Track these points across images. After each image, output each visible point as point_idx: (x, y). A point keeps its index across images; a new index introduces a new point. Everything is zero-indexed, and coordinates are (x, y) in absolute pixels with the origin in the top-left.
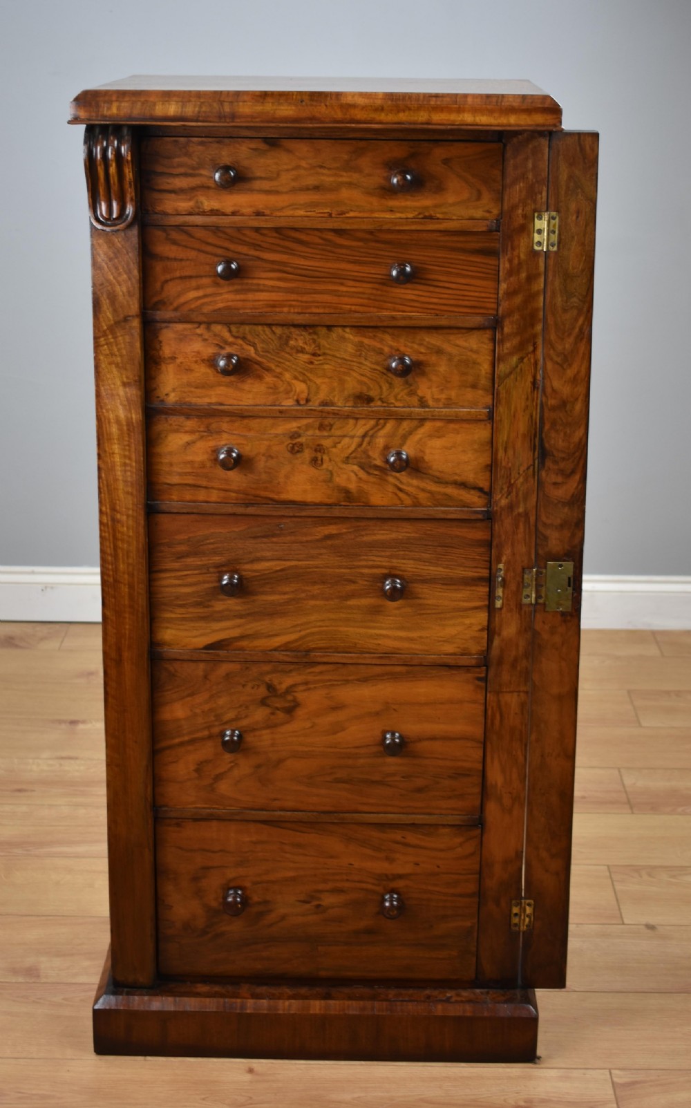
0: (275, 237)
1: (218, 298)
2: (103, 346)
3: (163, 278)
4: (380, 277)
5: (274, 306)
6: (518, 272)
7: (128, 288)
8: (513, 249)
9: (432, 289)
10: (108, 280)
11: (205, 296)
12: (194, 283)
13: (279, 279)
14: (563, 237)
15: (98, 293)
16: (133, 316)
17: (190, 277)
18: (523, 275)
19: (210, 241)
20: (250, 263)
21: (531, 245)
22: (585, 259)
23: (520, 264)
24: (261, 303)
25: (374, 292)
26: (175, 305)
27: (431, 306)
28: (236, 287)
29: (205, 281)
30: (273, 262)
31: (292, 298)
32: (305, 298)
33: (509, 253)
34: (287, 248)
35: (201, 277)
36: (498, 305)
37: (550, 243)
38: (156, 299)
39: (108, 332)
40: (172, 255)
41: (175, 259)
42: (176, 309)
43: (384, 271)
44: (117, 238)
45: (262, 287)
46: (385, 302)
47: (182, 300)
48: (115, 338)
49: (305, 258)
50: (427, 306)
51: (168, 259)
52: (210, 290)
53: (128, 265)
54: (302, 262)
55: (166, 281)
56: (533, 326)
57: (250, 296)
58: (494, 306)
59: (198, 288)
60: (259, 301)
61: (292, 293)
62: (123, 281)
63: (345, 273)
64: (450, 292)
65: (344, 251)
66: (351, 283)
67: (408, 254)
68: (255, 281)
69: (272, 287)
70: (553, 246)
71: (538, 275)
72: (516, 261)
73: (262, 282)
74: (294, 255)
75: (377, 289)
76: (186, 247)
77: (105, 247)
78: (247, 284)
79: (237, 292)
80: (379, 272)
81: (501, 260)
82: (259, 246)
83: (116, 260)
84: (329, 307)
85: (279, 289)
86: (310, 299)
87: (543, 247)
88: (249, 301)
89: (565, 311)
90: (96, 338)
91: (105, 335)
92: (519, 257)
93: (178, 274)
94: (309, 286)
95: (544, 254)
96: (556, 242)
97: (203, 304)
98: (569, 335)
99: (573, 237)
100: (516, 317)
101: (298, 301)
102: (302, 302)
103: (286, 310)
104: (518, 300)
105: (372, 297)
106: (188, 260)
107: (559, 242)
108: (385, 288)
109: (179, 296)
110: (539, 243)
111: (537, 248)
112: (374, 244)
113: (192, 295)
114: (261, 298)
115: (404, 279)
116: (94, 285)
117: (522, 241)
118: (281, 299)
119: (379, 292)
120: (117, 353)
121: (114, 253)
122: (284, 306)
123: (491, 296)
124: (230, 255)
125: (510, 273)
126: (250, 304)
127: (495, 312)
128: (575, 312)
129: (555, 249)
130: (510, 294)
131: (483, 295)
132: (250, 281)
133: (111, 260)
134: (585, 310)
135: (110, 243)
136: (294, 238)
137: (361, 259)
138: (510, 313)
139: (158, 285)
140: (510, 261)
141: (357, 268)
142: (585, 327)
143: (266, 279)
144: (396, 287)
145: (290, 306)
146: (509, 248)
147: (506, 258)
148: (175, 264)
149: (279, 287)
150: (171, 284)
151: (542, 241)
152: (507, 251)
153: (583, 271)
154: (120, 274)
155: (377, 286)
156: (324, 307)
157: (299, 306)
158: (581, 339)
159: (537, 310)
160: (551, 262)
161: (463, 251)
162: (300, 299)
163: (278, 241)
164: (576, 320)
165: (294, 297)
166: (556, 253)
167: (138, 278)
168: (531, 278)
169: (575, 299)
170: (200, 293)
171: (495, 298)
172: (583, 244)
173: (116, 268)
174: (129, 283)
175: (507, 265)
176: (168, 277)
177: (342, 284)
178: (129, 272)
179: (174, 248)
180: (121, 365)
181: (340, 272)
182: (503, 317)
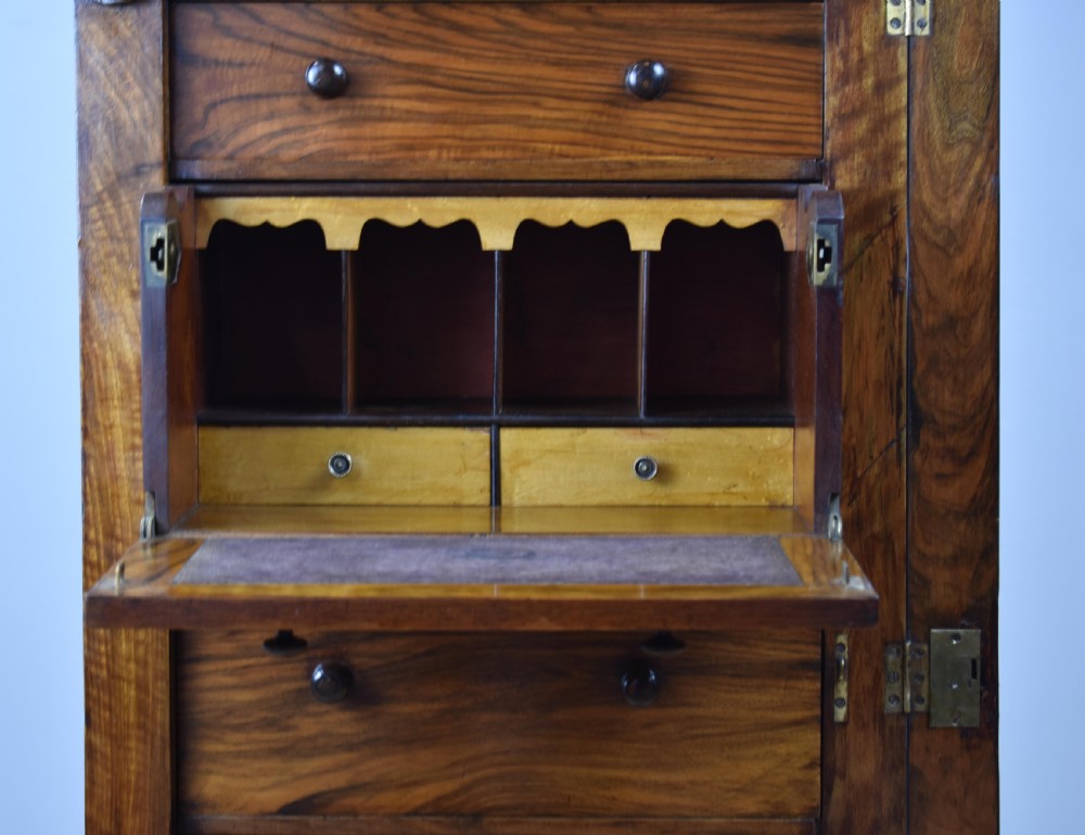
0: (413, 21)
1: (308, 135)
2: (95, 221)
3: (207, 99)
4: (605, 89)
5: (410, 148)
6: (860, 75)
7: (143, 113)
8: (848, 33)
9: (701, 110)
10: (107, 100)
11: (286, 131)
12: (264, 107)
13: (421, 98)
14: (940, 10)
15: (88, 122)
16: (152, 166)
17: (258, 96)
18: (869, 81)
19: (293, 28)
20: (368, 69)
21: (882, 23)
22: (982, 51)
23: (862, 60)
24: (386, 142)
25: (596, 117)
26: (230, 148)
27: (701, 143)
28: (341, 114)
29: (285, 103)
30: (409, 66)
31: (444, 133)
32: (469, 132)
33: (842, 41)
34: (435, 39)
35: (278, 95)
36: (824, 137)
37: (916, 20)
38: (194, 138)
39: (105, 195)
40: (223, 55)
41: (230, 64)
42: (230, 157)
43: (613, 80)
44: (125, 20)
45: (388, 113)
46: (616, 136)
47: (242, 138)
48: (118, 205)
49: (468, 57)
50: (692, 142)
51: (217, 63)
52: (292, 121)
53: (143, 68)
54: (462, 65)
55: (214, 105)
56: (888, 175)
57: (368, 130)
58: (815, 139)
59: (271, 116)
60: (383, 138)
61: (445, 122)
62: (134, 98)
63: (540, 83)
64: (735, 115)
65: (540, 43)
66: (553, 103)
67: (656, 46)
68: (376, 102)
69: (408, 112)
70: (922, 26)
71: (898, 80)
72: (855, 56)
73: (388, 103)
74: (448, 52)
75: (601, 113)
76: (249, 40)
77: (101, 37)
78: (362, 107)
79: (342, 122)
80: (603, 81)
81: (828, 55)
82: (384, 36)
83: (122, 62)
84: (513, 148)
85: (420, 116)
86: (478, 134)
87: (904, 29)
88: (366, 139)
89: (948, 146)
90: (84, 209)
91: (100, 201)
92: (860, 48)
93: (235, 91)
94: (474, 109)
95: (906, 40)
96: (928, 19)
97: (280, 147)
98: (957, 192)
99: (958, 10)
100: (858, 158)
101: (454, 137)
102: (462, 139)
103: (433, 154)
104: (861, 127)
105: (592, 128)
106: (253, 64)
107: (933, 20)
108: (614, 111)
109: (236, 131)
110: (897, 22)
111: (892, 31)
112: (593, 30)
113: (261, 129)
114: (388, 133)
115: (651, 91)
116: (80, 107)
117: (865, 18)
118: (424, 134)
119: (604, 119)
120: (121, 235)
121: (117, 47)
122: (430, 147)
123: (811, 120)
124: (331, 54)
125: (844, 78)
126: (368, 145)
127: (819, 152)
128: (967, 149)
129: (926, 31)
130: (846, 117)
131: (797, 119)
132: (367, 102)
133: (111, 60)
134: (985, 144)
135: (112, 30)
136: (447, 21)
137: (572, 57)
138: (846, 152)
139: (199, 112)
140: (845, 55)
141: (562, 74)
142: (986, 177)
143: (395, 97)
144: (636, 109)
145: (441, 147)
146: (842, 33)
147: (837, 50)
148: (231, 73)
149: (421, 113)
150: (223, 110)
151: (902, 19)
152: (838, 37)
153: (979, 71)
154: (128, 86)
155: (599, 107)
156: (504, 148)
157: (457, 147)
158: (980, 200)
159: (897, 145)
160: (919, 56)
161: (758, 38)
162: (458, 133)
163: (418, 28)
164: (969, 164)
165: (446, 129)
166: (927, 39)
167: (161, 93)
168: (881, 87)
169: (966, 125)
170: (276, 126)
171: (818, 125)
172: (978, 22)
173: (122, 77)
174: (146, 103)
175: (839, 64)
176: (217, 96)
177: (536, 105)
178: (145, 81)
179: (228, 42)
180: (127, 257)
181: (532, 82)
182: (833, 161)
